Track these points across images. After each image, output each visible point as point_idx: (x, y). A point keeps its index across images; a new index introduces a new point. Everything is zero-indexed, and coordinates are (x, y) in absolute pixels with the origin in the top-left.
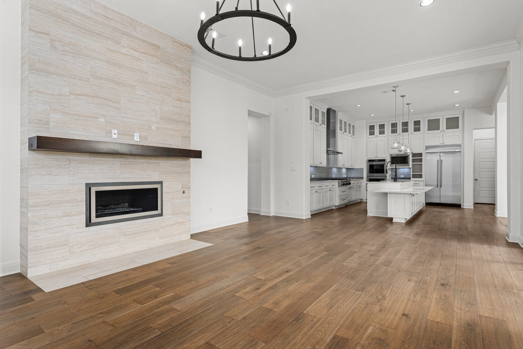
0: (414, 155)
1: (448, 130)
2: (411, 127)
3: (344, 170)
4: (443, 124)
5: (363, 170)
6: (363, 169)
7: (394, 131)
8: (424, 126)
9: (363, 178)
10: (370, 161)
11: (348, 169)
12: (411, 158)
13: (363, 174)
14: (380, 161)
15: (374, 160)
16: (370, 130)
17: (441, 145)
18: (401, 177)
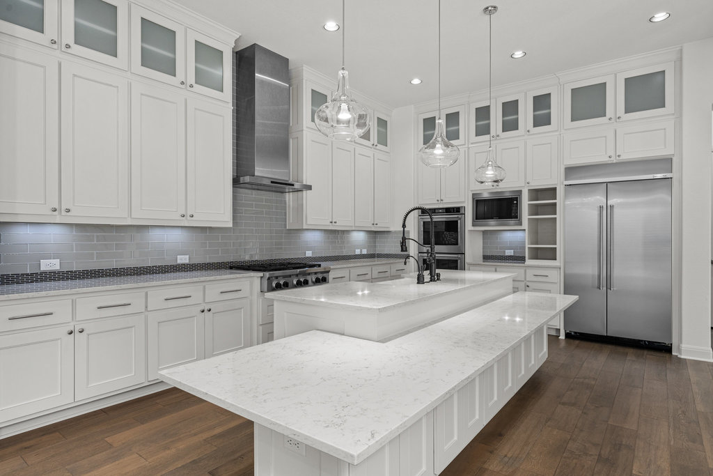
1: (629, 114)
2: (526, 114)
3: (359, 236)
4: (616, 98)
7: (482, 129)
8: (561, 107)
10: (424, 211)
12: (525, 203)
14: (448, 210)
15: (435, 209)
16: (425, 129)
17: (610, 162)
18: (506, 254)
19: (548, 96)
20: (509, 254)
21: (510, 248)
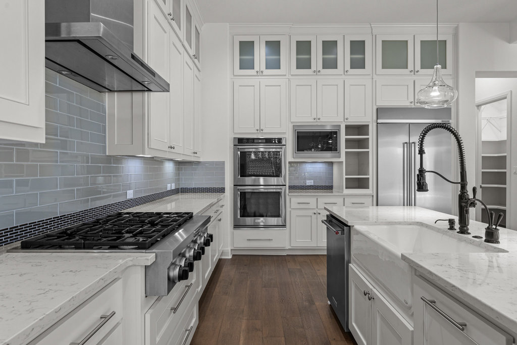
0: (350, 129)
1: (422, 70)
2: (344, 55)
3: (169, 167)
4: (414, 55)
5: (223, 169)
6: (223, 163)
7: (304, 64)
8: (373, 55)
9: (222, 190)
10: (241, 141)
11: (180, 164)
12: (343, 137)
13: (223, 179)
14: (268, 141)
15: (254, 139)
16: (242, 53)
17: (410, 107)
18: (307, 184)
19: (363, 43)
20: (309, 184)
21: (310, 179)
